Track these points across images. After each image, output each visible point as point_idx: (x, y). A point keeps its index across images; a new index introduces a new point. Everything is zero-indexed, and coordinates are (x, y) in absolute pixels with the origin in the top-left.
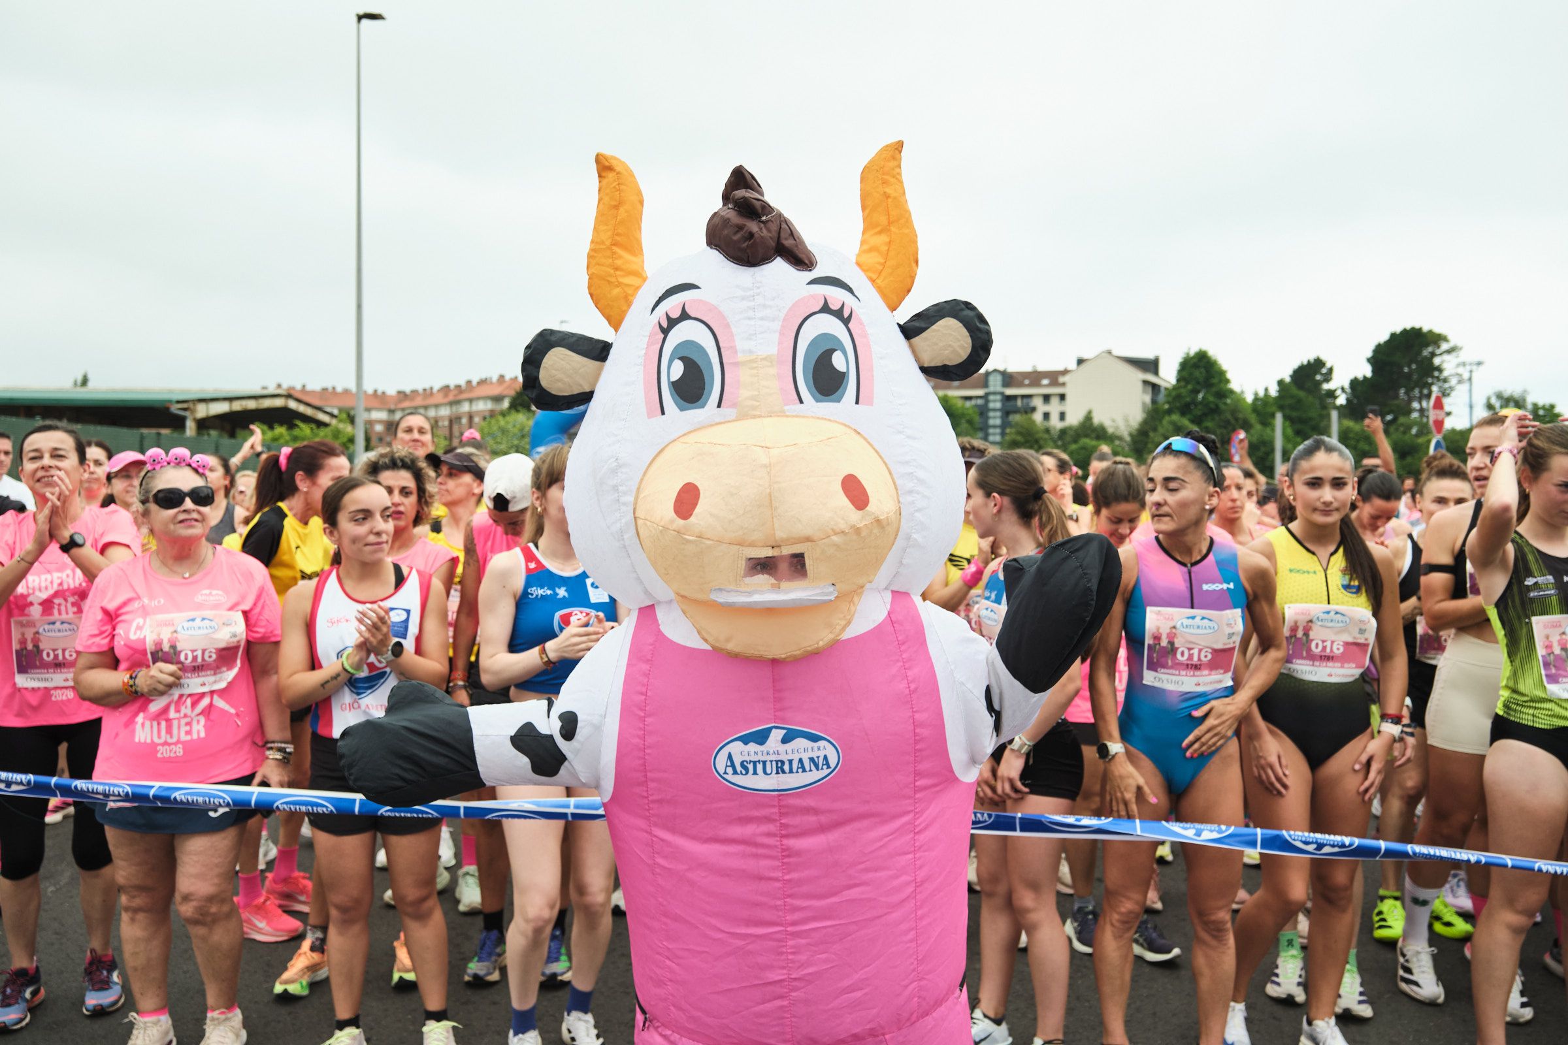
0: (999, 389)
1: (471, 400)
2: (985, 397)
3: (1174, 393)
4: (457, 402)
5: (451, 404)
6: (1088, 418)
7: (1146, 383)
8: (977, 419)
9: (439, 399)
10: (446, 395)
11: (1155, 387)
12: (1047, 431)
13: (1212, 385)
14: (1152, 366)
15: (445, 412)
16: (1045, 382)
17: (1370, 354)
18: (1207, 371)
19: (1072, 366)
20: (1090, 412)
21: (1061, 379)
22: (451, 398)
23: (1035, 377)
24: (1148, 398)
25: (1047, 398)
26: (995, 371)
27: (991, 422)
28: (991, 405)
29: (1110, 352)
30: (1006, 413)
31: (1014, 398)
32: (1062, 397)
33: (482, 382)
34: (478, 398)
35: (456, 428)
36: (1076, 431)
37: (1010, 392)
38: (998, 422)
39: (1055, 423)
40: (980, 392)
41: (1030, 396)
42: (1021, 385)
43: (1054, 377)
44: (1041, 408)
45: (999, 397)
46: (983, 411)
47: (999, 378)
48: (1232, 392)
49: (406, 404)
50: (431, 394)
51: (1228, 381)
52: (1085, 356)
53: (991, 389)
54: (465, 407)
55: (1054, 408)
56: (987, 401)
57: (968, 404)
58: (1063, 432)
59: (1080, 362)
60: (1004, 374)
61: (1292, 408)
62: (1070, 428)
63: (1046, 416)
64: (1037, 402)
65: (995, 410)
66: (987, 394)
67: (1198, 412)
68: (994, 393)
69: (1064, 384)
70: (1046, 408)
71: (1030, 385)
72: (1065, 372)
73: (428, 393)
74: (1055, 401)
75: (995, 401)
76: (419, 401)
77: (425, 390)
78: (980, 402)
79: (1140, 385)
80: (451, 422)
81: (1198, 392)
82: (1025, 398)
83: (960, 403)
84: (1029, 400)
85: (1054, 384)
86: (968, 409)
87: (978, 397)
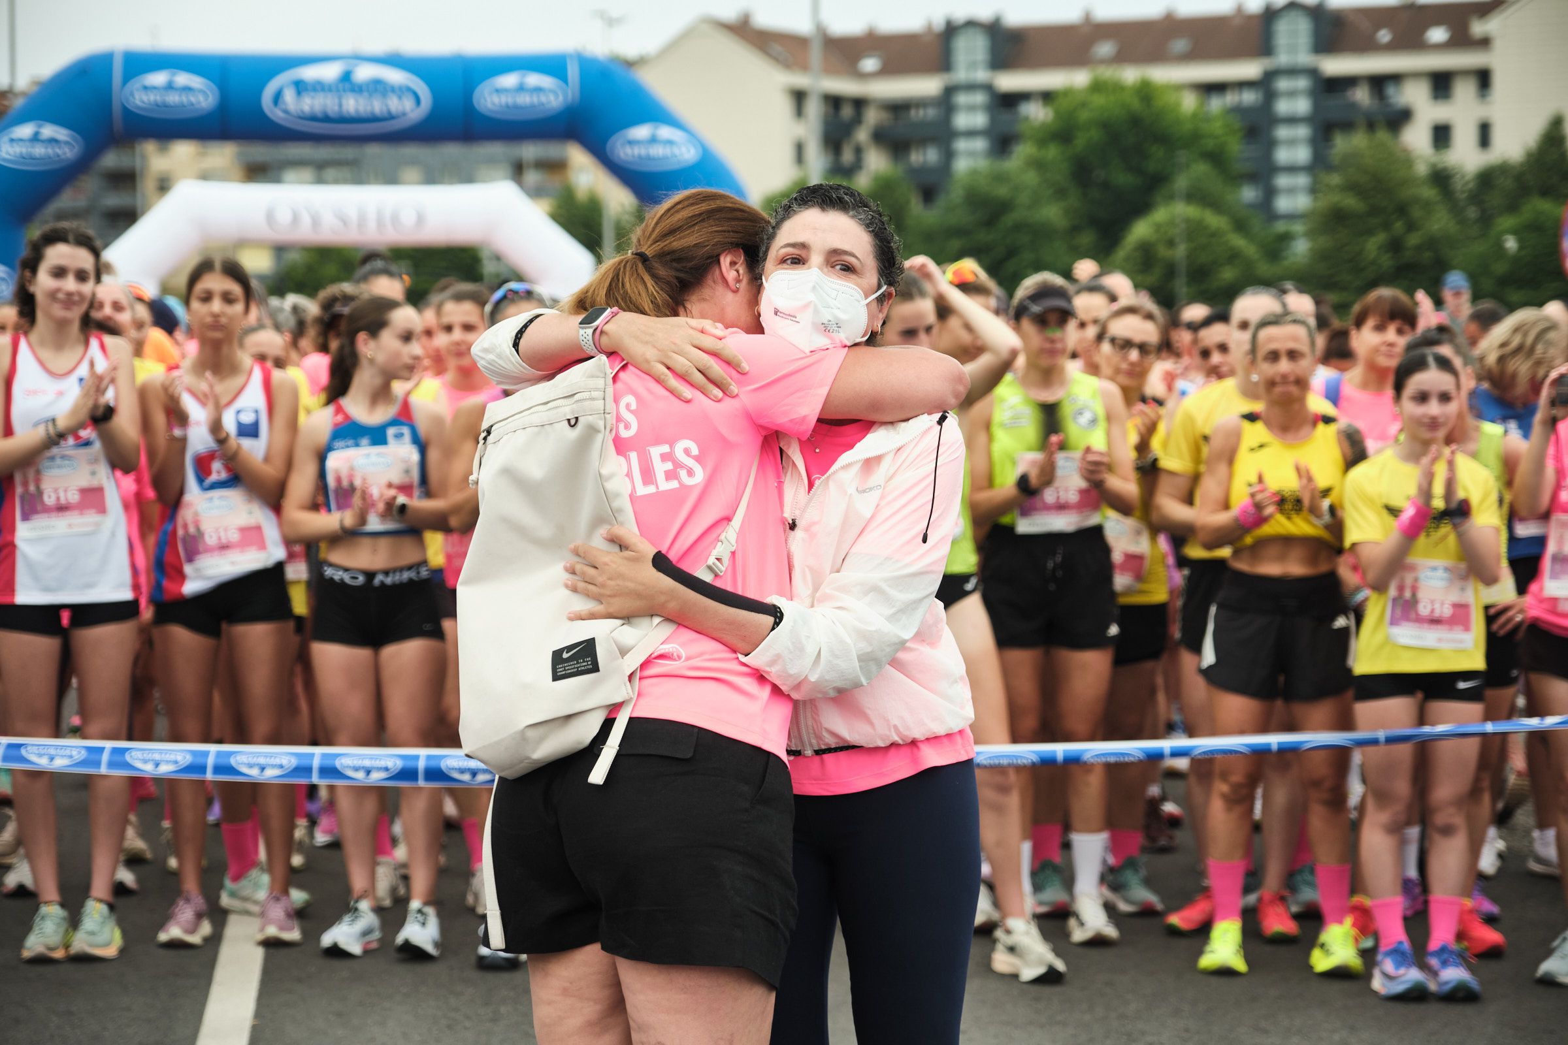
0: (1305, 58)
2: (1265, 84)
6: (1556, 137)
8: (1236, 147)
12: (1441, 178)
16: (1438, 35)
20: (1560, 122)
21: (1478, 28)
23: (1407, 23)
25: (1441, 83)
27: (1283, 155)
28: (1283, 107)
30: (1325, 130)
31: (1349, 82)
32: (1484, 78)
37: (1336, 66)
38: (1302, 154)
39: (1465, 155)
40: (1249, 69)
41: (1396, 78)
42: (1368, 46)
43: (1461, 19)
44: (1426, 110)
45: (1302, 83)
46: (1258, 126)
47: (1305, 26)
53: (1283, 59)
55: (1462, 110)
56: (1271, 96)
57: (1216, 104)
58: (1487, 178)
60: (1317, 13)
62: (1504, 167)
63: (1442, 135)
64: (1416, 95)
65: (1292, 120)
66: (1270, 74)
68: (1292, 72)
69: (1484, 43)
70: (1440, 112)
71: (1395, 46)
74: (1464, 90)
75: (1292, 94)
78: (1249, 98)
82: (1379, 82)
83: (1189, 102)
84: (1391, 90)
85: (1461, 40)
86: (1208, 119)
87: (1242, 85)
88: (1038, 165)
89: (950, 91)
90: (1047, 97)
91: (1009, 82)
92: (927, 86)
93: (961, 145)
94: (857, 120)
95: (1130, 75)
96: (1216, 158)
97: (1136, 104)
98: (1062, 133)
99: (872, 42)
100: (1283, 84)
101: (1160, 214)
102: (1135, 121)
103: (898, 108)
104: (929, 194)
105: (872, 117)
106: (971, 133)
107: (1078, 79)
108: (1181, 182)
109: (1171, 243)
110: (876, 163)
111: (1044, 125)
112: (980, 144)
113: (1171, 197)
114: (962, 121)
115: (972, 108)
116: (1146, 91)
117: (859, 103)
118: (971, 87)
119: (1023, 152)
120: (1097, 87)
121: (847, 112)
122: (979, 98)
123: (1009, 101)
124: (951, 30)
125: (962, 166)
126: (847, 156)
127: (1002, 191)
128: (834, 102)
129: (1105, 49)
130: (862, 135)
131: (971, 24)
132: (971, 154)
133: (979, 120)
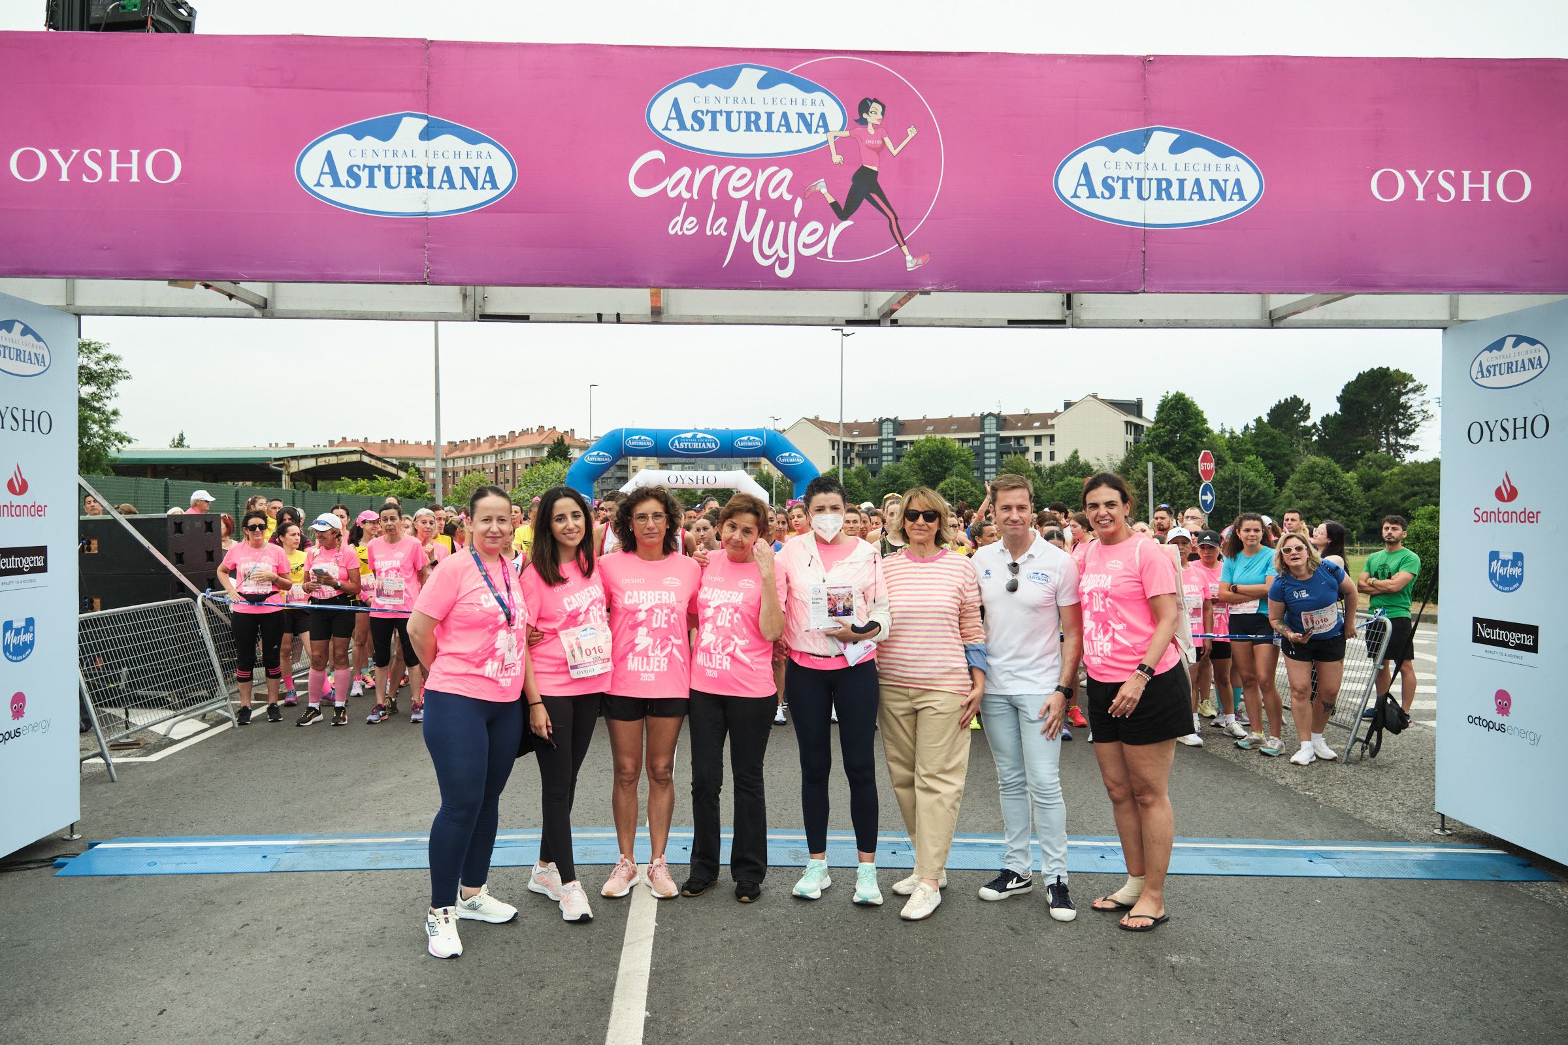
0: (994, 431)
1: (514, 450)
2: (981, 439)
3: (1153, 433)
4: (503, 452)
5: (496, 453)
6: (1075, 456)
7: (1127, 423)
8: (972, 459)
9: (485, 448)
10: (492, 446)
11: (1138, 428)
12: (1038, 469)
13: (1189, 425)
14: (1135, 408)
15: (491, 460)
16: (1037, 424)
17: (1339, 393)
18: (1184, 413)
19: (1061, 409)
20: (1076, 452)
21: (1051, 422)
22: (496, 448)
23: (1028, 420)
24: (1131, 439)
25: (1038, 439)
26: (990, 414)
27: (987, 462)
28: (987, 447)
29: (1095, 397)
30: (1001, 454)
31: (1009, 439)
32: (1052, 438)
33: (524, 433)
34: (521, 448)
35: (500, 474)
36: (1063, 469)
37: (1003, 434)
38: (993, 462)
39: (1046, 462)
40: (977, 435)
41: (1023, 437)
42: (1014, 428)
43: (1044, 419)
44: (1034, 449)
46: (979, 453)
47: (994, 421)
48: (1208, 431)
49: (457, 454)
50: (479, 444)
51: (1204, 421)
52: (1072, 401)
53: (987, 432)
54: (509, 456)
55: (1045, 448)
56: (984, 443)
57: (965, 444)
58: (1053, 470)
59: (1068, 405)
60: (998, 417)
61: (1266, 444)
62: (1058, 467)
63: (1038, 455)
64: (1030, 443)
65: (990, 451)
66: (983, 437)
67: (1175, 450)
68: (990, 436)
69: (1053, 426)
70: (1038, 449)
71: (1022, 428)
72: (1055, 414)
73: (476, 443)
74: (1046, 442)
75: (990, 443)
76: (467, 451)
77: (473, 440)
78: (975, 443)
79: (1123, 426)
80: (496, 468)
81: (1177, 432)
82: (1018, 439)
83: (957, 445)
84: (1022, 441)
85: (1045, 426)
86: (964, 450)
87: (974, 439)
88: (909, 465)
89: (881, 441)
90: (912, 443)
91: (899, 438)
92: (875, 439)
93: (884, 458)
94: (852, 450)
95: (938, 436)
96: (966, 463)
97: (941, 446)
98: (917, 455)
99: (856, 425)
100: (987, 440)
101: (948, 480)
102: (940, 451)
103: (864, 446)
104: (874, 474)
105: (856, 448)
106: (888, 454)
107: (923, 437)
108: (955, 470)
109: (951, 490)
110: (858, 463)
111: (911, 451)
112: (890, 458)
113: (952, 475)
114: (885, 450)
115: (888, 447)
116: (943, 442)
117: (852, 444)
118: (888, 440)
119: (904, 460)
120: (927, 440)
121: (848, 448)
122: (890, 443)
123: (900, 444)
124: (881, 422)
125: (885, 464)
126: (849, 462)
127: (898, 473)
128: (845, 444)
129: (930, 428)
130: (853, 455)
131: (887, 420)
132: (888, 461)
133: (890, 450)
